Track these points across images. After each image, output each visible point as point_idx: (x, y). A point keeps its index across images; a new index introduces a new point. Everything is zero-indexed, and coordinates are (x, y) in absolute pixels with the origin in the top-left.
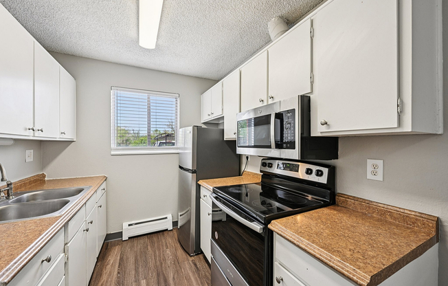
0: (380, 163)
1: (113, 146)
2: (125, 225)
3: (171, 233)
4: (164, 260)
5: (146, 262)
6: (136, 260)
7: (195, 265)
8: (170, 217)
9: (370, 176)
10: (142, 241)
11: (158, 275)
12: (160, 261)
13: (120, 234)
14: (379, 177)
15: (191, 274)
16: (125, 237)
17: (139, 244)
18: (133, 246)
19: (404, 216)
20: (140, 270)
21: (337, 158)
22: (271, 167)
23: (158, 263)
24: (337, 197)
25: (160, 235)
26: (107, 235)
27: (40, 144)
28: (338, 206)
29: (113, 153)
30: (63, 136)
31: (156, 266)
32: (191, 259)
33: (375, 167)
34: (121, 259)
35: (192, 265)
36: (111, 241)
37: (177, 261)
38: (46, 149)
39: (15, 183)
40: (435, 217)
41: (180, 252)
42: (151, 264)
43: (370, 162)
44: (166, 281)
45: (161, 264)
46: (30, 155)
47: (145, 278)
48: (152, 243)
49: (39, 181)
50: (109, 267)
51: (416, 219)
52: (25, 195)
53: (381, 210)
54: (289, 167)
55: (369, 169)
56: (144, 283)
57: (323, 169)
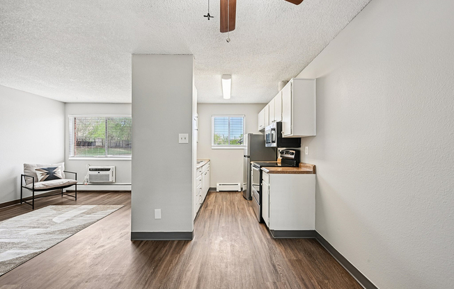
1: (213, 144)
2: (218, 185)
3: (240, 193)
4: (235, 199)
5: (226, 198)
6: (222, 197)
8: (239, 184)
11: (231, 202)
13: (215, 189)
14: (307, 153)
15: (245, 204)
16: (218, 191)
17: (223, 193)
18: (220, 195)
21: (301, 147)
22: (283, 154)
23: (231, 199)
24: (300, 164)
25: (234, 193)
26: (210, 188)
29: (213, 148)
33: (307, 149)
34: (216, 197)
35: (247, 202)
36: (211, 191)
37: (240, 200)
42: (228, 199)
44: (234, 203)
48: (230, 194)
54: (287, 153)
56: (225, 203)
57: (294, 152)
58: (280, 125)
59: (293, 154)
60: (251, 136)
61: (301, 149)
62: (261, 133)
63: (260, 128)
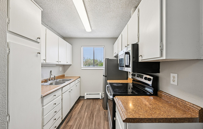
0: (176, 75)
1: (82, 66)
2: (86, 94)
3: (101, 100)
4: (95, 108)
5: (89, 107)
6: (87, 106)
7: (105, 113)
8: (100, 94)
9: (172, 82)
10: (90, 100)
11: (91, 112)
12: (94, 108)
13: (84, 97)
14: (176, 83)
15: (102, 116)
16: (85, 98)
17: (89, 101)
18: (87, 102)
19: (184, 105)
20: (87, 109)
21: (159, 73)
22: (135, 76)
23: (93, 109)
24: (158, 92)
25: (97, 100)
26: (80, 96)
27: (64, 66)
28: (158, 96)
29: (82, 69)
30: (67, 63)
31: (92, 110)
32: (104, 110)
33: (174, 77)
34: (83, 105)
35: (104, 113)
36: (81, 98)
37: (99, 110)
38: (65, 67)
39: (57, 76)
40: (200, 107)
41: (101, 107)
42: (91, 108)
43: (172, 75)
44: (93, 115)
45: (94, 109)
46: (61, 69)
47: (87, 112)
48: (93, 102)
49: (63, 76)
50: (79, 106)
51: (190, 107)
52: (58, 80)
53: (175, 101)
54: (140, 76)
55: (172, 79)
56: (86, 113)
57: (152, 78)
58: (135, 47)
59: (149, 80)
60: (108, 60)
61: (160, 75)
62: (115, 58)
63: (115, 55)
